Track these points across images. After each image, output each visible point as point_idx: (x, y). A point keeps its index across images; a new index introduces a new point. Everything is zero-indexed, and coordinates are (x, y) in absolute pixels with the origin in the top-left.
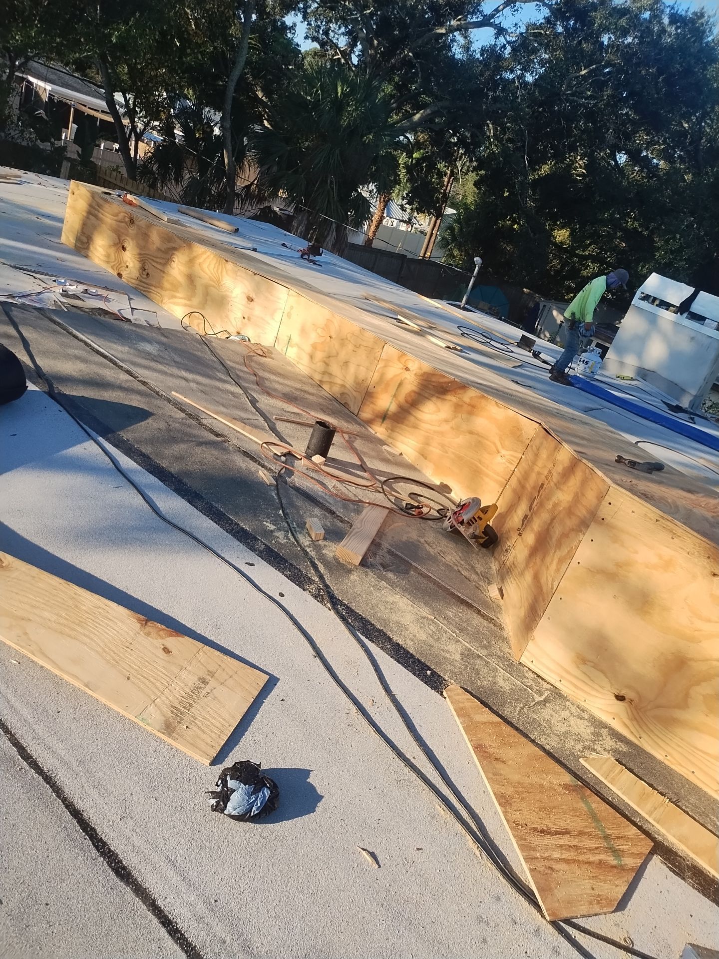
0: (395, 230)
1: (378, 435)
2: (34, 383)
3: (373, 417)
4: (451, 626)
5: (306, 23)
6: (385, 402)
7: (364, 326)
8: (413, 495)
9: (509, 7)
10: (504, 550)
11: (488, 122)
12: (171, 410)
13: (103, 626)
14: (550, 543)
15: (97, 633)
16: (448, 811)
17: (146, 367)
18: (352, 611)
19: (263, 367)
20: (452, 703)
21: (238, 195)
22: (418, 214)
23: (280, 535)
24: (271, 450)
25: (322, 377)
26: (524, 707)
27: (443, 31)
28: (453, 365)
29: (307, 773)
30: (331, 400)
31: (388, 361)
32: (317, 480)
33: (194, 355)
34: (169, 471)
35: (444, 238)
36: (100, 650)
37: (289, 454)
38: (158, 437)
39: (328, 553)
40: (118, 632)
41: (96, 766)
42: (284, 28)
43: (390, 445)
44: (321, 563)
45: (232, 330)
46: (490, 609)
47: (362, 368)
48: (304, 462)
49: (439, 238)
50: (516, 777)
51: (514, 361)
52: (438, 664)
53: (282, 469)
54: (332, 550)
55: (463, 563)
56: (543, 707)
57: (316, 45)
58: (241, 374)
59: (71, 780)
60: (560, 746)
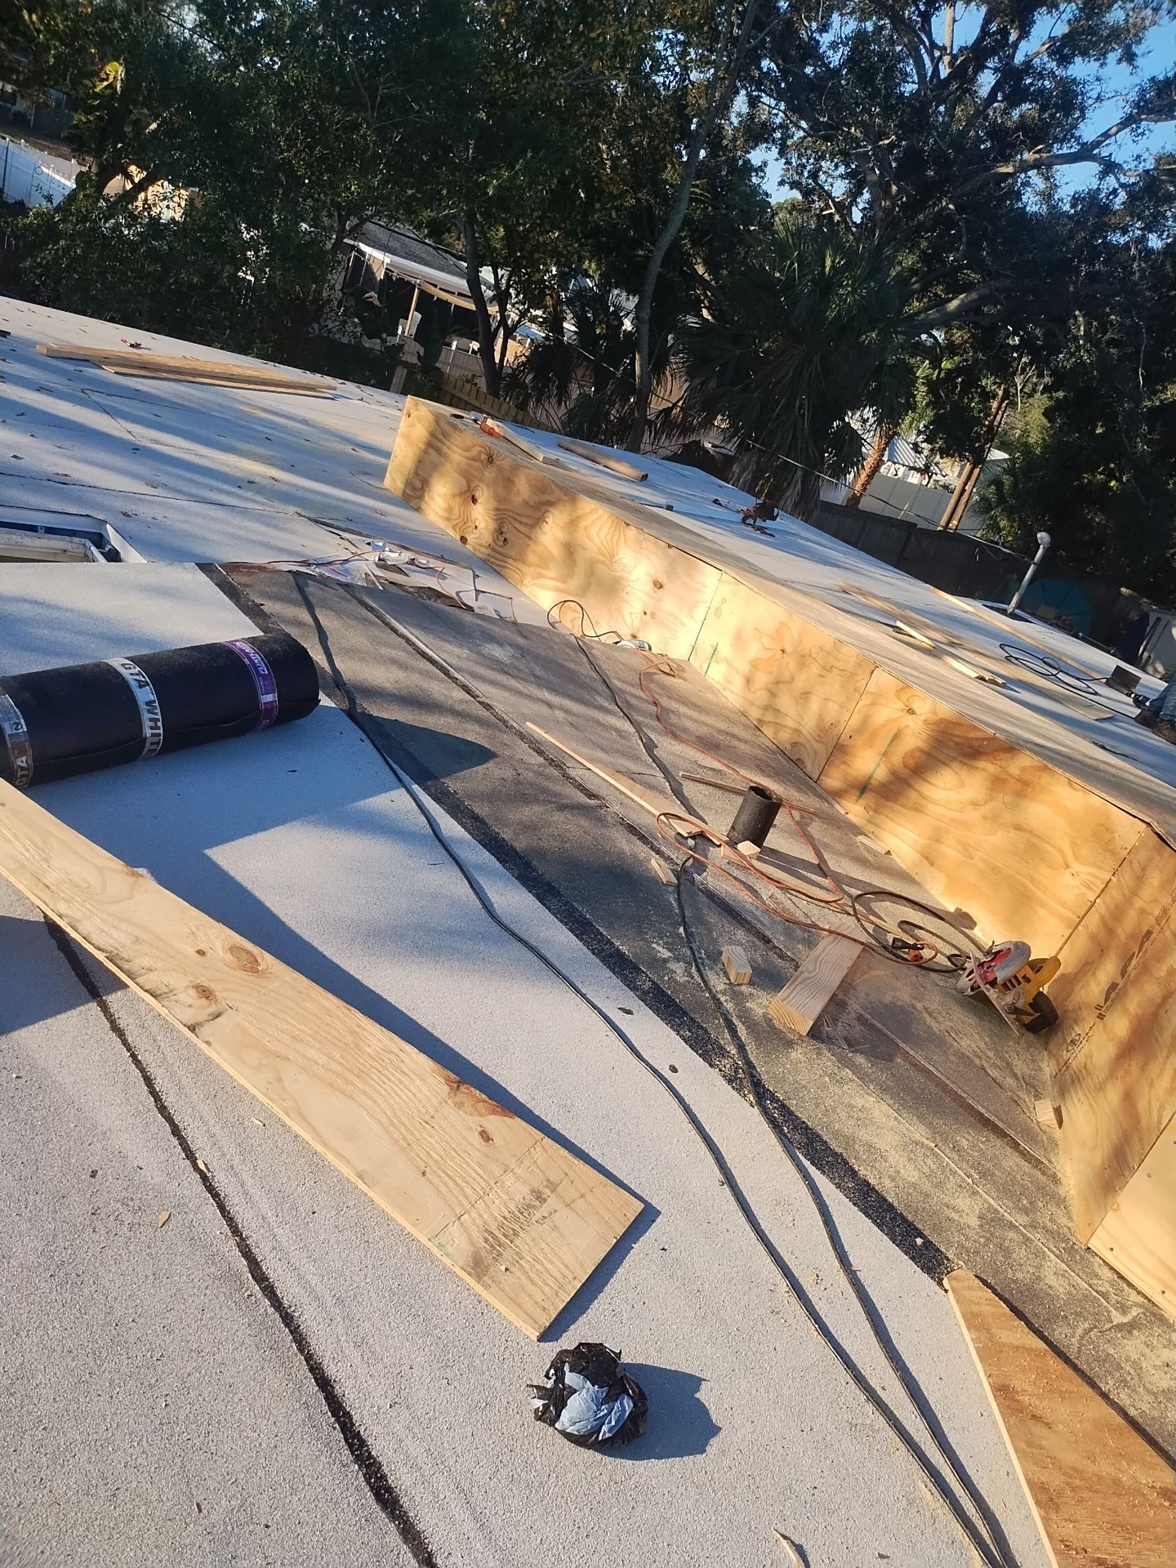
0: (901, 483)
1: (850, 816)
2: (328, 695)
3: (845, 786)
4: (964, 1165)
5: (784, 161)
6: (868, 763)
7: (842, 637)
8: (905, 925)
9: (1127, 130)
10: (1069, 1041)
11: (1077, 313)
12: (523, 751)
13: (392, 1082)
14: (1159, 1038)
15: (384, 1093)
16: (938, 1496)
17: (492, 683)
18: (791, 1113)
19: (670, 693)
20: (958, 1302)
21: (650, 423)
22: (942, 458)
23: (678, 968)
24: (671, 827)
25: (763, 715)
26: (1091, 1330)
27: (1010, 169)
28: (991, 710)
29: (695, 1382)
30: (774, 753)
31: (877, 699)
32: (744, 883)
33: (563, 667)
34: (512, 846)
35: (983, 499)
36: (384, 1120)
37: (701, 836)
38: (500, 791)
39: (755, 1008)
40: (415, 1095)
41: (361, 1310)
42: (748, 168)
43: (870, 835)
44: (743, 1023)
45: (625, 632)
46: (1036, 1143)
47: (832, 704)
48: (724, 850)
49: (976, 497)
50: (1069, 1458)
51: (1100, 711)
52: (938, 1229)
53: (689, 859)
54: (762, 1004)
55: (991, 1054)
56: (1128, 1336)
57: (797, 195)
58: (633, 701)
59: (321, 1326)
60: (1156, 1413)
